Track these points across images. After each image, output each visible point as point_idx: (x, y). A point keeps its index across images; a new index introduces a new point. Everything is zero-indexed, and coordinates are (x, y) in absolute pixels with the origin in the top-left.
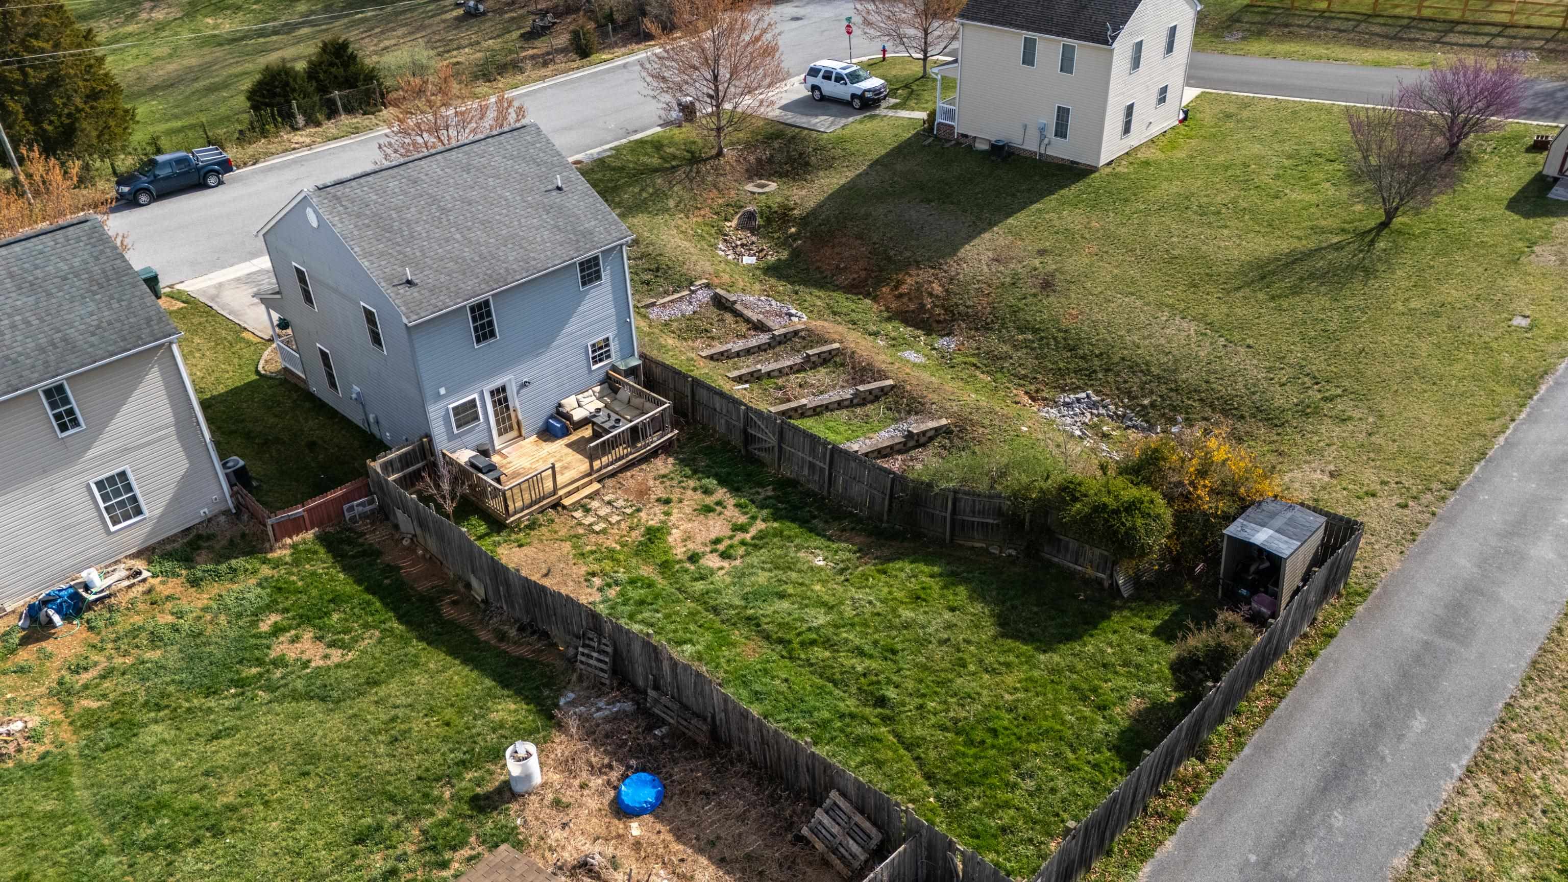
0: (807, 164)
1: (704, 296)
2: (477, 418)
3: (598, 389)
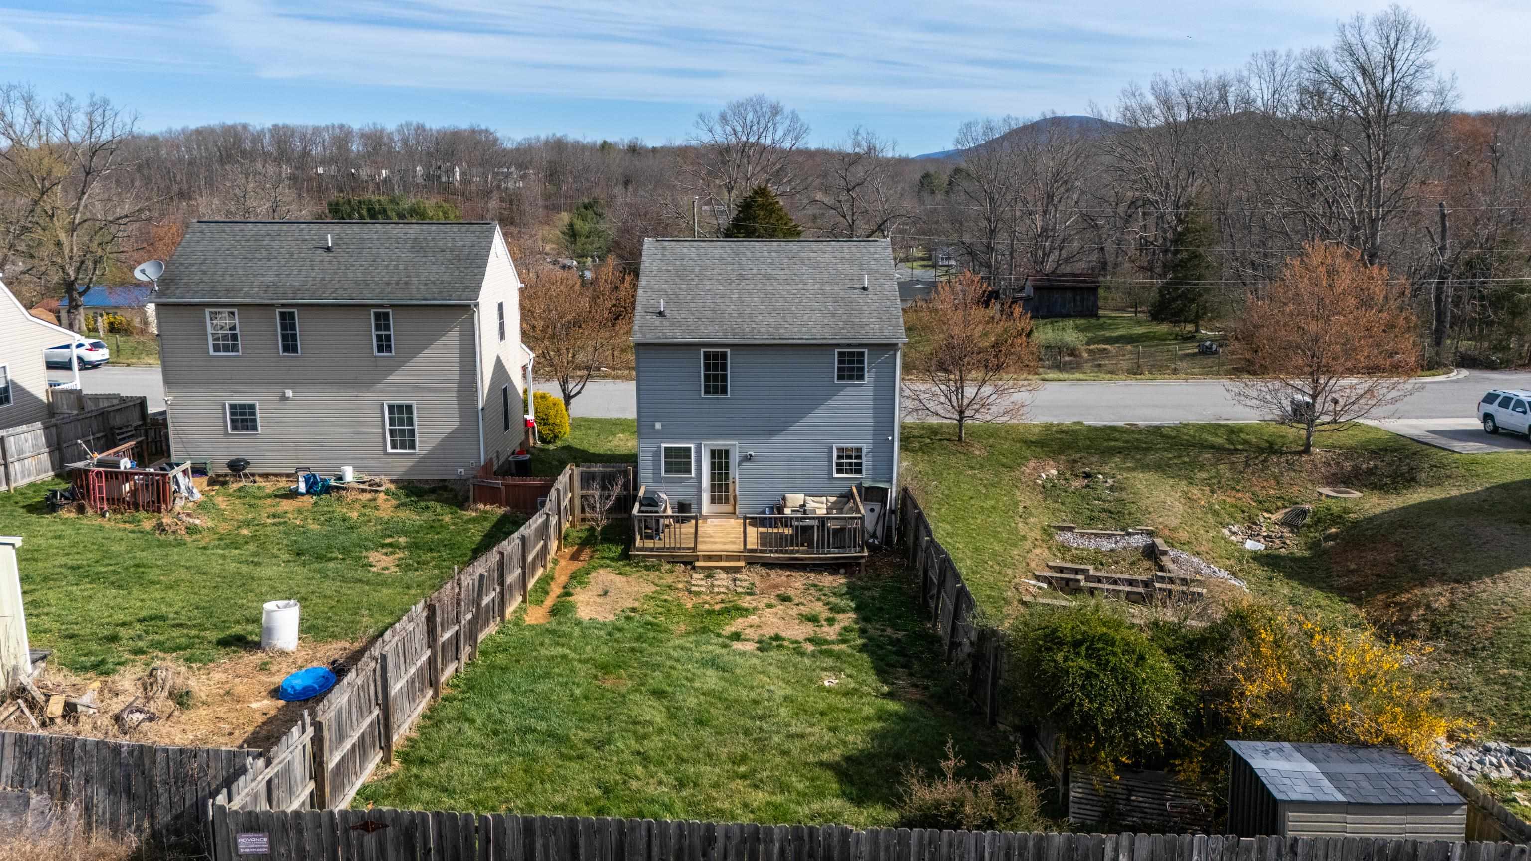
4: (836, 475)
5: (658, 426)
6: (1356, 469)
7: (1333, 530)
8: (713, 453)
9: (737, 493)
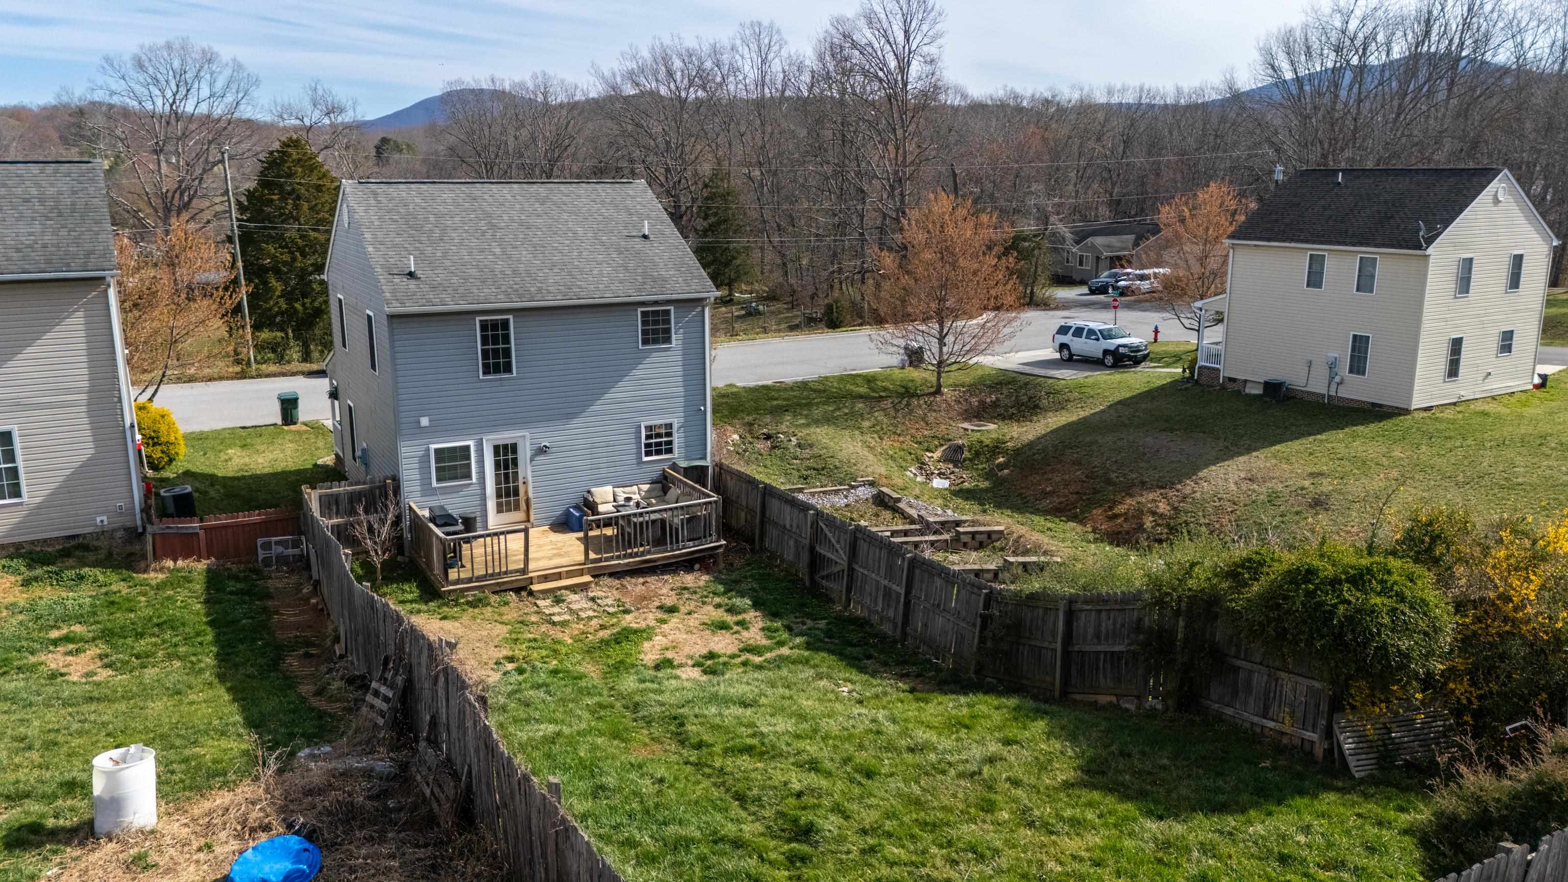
0: (1036, 407)
1: (864, 493)
2: (468, 476)
3: (646, 487)
4: (646, 459)
5: (425, 421)
6: (982, 403)
7: (1001, 460)
8: (496, 449)
9: (531, 495)
